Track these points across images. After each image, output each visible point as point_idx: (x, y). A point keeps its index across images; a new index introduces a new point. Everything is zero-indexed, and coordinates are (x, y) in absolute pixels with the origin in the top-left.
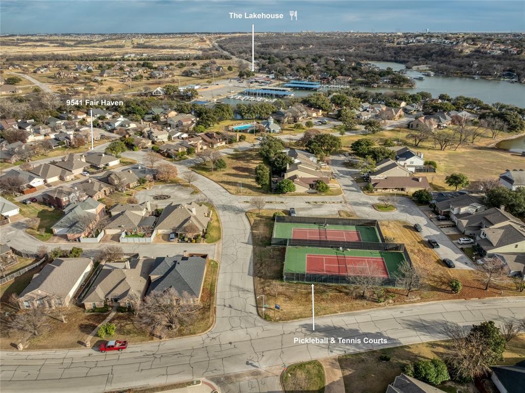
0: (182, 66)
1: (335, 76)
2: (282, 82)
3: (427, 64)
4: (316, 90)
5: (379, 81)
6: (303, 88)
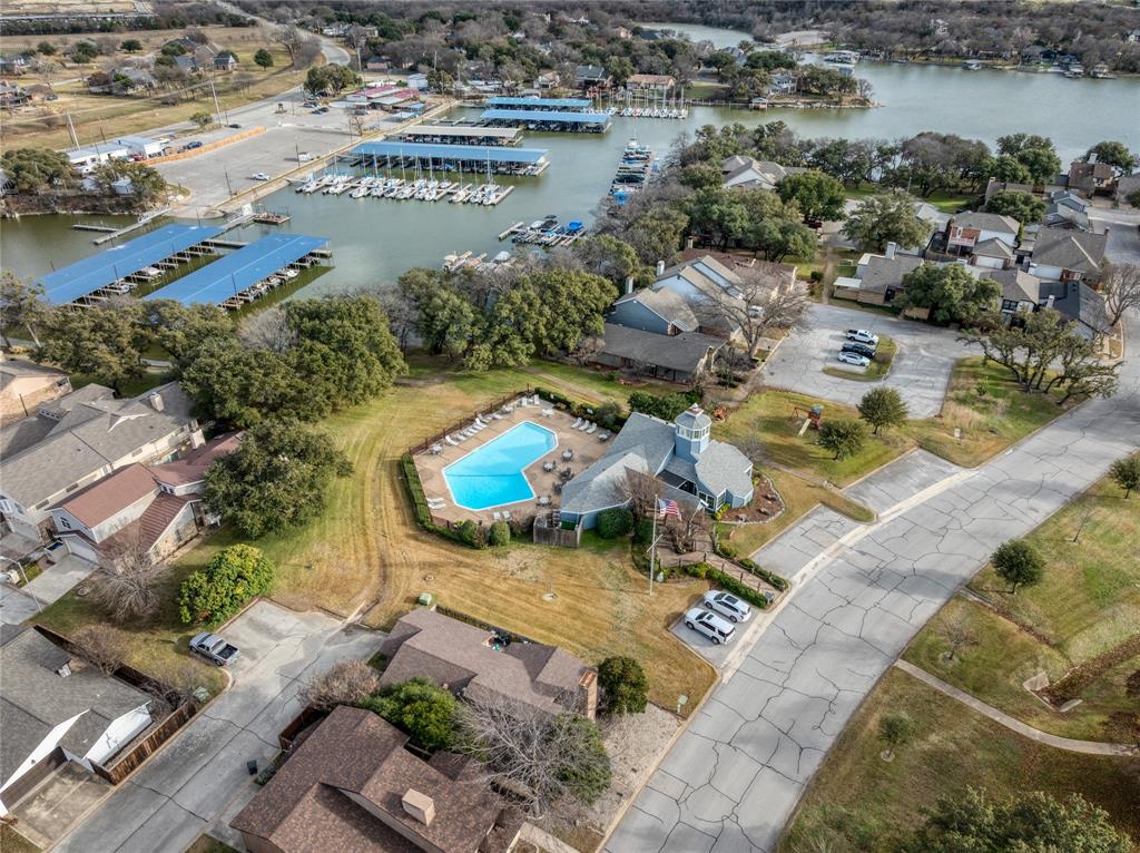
0: (85, 53)
1: (624, 73)
2: (456, 103)
3: (805, 27)
4: (597, 130)
5: (765, 90)
6: (552, 126)
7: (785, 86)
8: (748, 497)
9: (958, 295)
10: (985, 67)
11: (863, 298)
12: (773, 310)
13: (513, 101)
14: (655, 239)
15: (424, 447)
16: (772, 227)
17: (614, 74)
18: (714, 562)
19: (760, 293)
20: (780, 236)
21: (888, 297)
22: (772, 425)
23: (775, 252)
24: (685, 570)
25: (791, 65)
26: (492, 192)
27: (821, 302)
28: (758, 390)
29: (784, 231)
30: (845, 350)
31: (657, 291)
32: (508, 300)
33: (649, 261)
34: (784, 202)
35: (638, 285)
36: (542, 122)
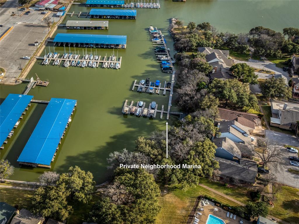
2: (73, 2)
6: (117, 17)
11: (282, 127)
27: (267, 129)
36: (112, 16)
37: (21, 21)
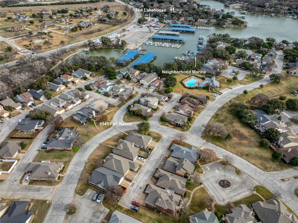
1: (197, 19)
2: (164, 25)
3: (237, 3)
4: (193, 33)
5: (226, 23)
6: (185, 31)
7: (230, 22)
8: (219, 86)
9: (248, 66)
10: (275, 15)
11: (236, 66)
12: (223, 67)
13: (176, 25)
14: (207, 56)
15: (183, 80)
16: (224, 55)
17: (195, 19)
18: (215, 91)
19: (222, 64)
20: (225, 56)
21: (240, 66)
22: (222, 80)
23: (224, 58)
24: (212, 92)
25: (231, 17)
26: (178, 46)
27: (230, 66)
28: (221, 76)
29: (226, 55)
30: (232, 72)
31: (208, 64)
32: (191, 64)
33: (207, 60)
34: (226, 51)
35: (205, 63)
36: (182, 31)
37: (138, 30)
